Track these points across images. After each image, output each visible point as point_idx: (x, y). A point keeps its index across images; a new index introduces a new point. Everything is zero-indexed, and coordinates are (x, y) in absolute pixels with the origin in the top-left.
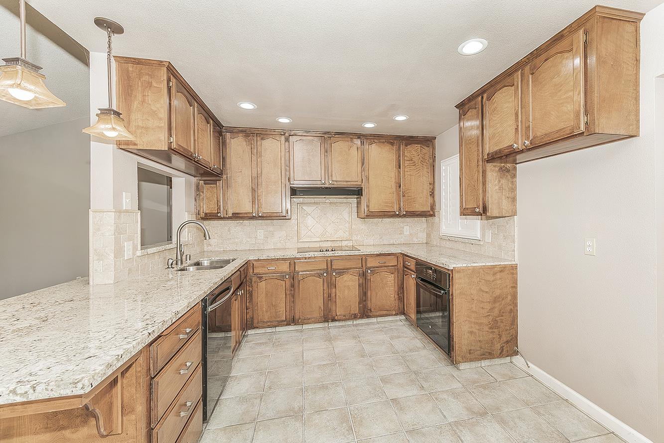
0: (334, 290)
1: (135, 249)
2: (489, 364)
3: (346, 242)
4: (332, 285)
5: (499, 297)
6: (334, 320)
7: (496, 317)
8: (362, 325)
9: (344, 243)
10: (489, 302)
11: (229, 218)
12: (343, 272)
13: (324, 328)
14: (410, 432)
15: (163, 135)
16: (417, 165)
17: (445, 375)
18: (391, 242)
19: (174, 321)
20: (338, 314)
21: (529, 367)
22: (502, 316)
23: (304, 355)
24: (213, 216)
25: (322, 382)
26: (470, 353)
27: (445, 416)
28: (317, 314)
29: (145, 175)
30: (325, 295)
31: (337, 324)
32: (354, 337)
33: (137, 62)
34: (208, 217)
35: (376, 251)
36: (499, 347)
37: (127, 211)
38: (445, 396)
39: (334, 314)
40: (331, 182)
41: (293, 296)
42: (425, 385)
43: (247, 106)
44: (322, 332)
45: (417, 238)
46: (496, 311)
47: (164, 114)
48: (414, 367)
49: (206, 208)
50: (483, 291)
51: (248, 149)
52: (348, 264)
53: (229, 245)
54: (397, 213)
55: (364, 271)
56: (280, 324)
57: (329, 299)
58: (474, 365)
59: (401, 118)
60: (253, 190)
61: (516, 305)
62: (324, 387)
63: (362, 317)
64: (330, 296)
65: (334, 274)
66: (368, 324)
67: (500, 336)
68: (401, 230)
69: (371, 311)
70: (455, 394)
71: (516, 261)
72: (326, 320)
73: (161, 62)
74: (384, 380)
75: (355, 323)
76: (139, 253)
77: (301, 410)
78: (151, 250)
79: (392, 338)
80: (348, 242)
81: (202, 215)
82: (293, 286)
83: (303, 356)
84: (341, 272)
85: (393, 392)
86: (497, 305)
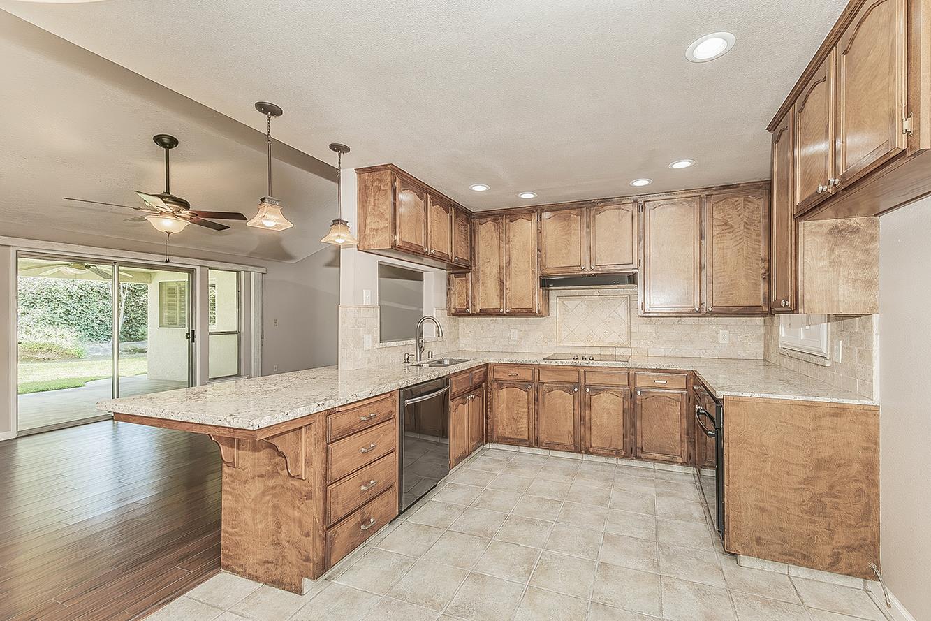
0: (587, 412)
1: (374, 341)
2: (807, 576)
3: (623, 350)
4: (585, 405)
5: (829, 461)
6: (588, 452)
7: (821, 496)
8: (629, 468)
9: (619, 352)
10: (804, 466)
11: (477, 315)
12: (600, 390)
13: (575, 461)
14: (596, 604)
15: (388, 235)
16: (737, 230)
17: (708, 563)
18: (696, 354)
19: (349, 402)
20: (593, 445)
21: (889, 606)
22: (836, 497)
23: (534, 483)
24: (462, 312)
25: (532, 516)
26: (758, 544)
27: (661, 609)
28: (565, 440)
29: (387, 271)
30: (576, 417)
31: (594, 458)
32: (607, 480)
33: (370, 170)
34: (461, 313)
35: (651, 364)
36: (829, 553)
37: (366, 307)
38: (684, 588)
39: (588, 444)
40: (593, 268)
41: (537, 412)
42: (663, 563)
43: (479, 188)
44: (571, 464)
45: (744, 351)
46: (821, 487)
47: (388, 215)
48: (663, 538)
49: (456, 304)
50: (788, 444)
51: (496, 235)
52: (608, 380)
53: (482, 345)
54: (697, 309)
55: (633, 391)
56: (520, 443)
57: (582, 423)
58: (771, 567)
59: (682, 165)
60: (501, 281)
61: (875, 484)
62: (530, 522)
63: (627, 456)
64: (582, 418)
65: (588, 390)
66: (637, 468)
67: (832, 534)
68: (714, 337)
69: (642, 451)
70: (701, 592)
71: (877, 400)
72: (577, 450)
73: (387, 165)
74: (607, 539)
75: (619, 462)
76: (378, 345)
77: (492, 535)
78: (388, 344)
79: (660, 494)
80: (626, 350)
81: (453, 311)
82: (536, 399)
83: (530, 484)
84: (599, 389)
85: (608, 554)
86: (823, 474)
